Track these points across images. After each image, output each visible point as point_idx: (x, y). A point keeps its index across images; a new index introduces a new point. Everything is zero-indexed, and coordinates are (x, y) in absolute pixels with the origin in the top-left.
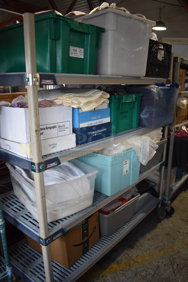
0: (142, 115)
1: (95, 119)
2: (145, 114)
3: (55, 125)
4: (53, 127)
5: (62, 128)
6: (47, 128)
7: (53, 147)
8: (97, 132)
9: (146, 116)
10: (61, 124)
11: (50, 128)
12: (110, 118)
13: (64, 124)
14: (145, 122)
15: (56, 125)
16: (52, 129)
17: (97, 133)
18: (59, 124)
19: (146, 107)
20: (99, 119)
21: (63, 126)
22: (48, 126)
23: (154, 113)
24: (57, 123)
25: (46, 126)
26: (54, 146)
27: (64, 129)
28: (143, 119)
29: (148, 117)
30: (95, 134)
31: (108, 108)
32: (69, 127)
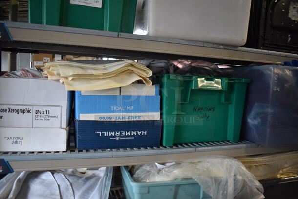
0: (251, 119)
1: (120, 111)
2: (255, 118)
3: (27, 107)
4: (23, 111)
5: (42, 115)
6: (11, 111)
7: (16, 143)
8: (121, 133)
9: (256, 122)
10: (42, 109)
11: (18, 111)
12: (159, 113)
13: (48, 109)
14: (254, 133)
15: (31, 108)
16: (20, 113)
17: (120, 136)
18: (36, 108)
19: (256, 104)
20: (129, 111)
21: (45, 112)
22: (13, 108)
23: (269, 117)
24: (33, 106)
25: (9, 107)
26: (17, 140)
27: (47, 118)
28: (251, 126)
29: (259, 123)
30: (115, 136)
31: (156, 94)
32: (59, 117)
